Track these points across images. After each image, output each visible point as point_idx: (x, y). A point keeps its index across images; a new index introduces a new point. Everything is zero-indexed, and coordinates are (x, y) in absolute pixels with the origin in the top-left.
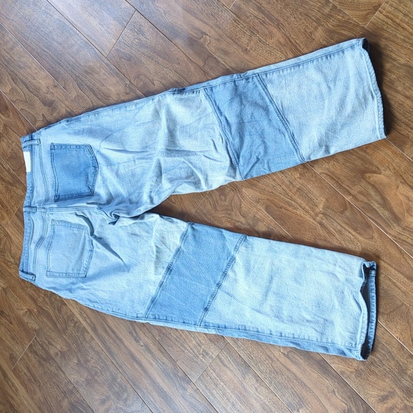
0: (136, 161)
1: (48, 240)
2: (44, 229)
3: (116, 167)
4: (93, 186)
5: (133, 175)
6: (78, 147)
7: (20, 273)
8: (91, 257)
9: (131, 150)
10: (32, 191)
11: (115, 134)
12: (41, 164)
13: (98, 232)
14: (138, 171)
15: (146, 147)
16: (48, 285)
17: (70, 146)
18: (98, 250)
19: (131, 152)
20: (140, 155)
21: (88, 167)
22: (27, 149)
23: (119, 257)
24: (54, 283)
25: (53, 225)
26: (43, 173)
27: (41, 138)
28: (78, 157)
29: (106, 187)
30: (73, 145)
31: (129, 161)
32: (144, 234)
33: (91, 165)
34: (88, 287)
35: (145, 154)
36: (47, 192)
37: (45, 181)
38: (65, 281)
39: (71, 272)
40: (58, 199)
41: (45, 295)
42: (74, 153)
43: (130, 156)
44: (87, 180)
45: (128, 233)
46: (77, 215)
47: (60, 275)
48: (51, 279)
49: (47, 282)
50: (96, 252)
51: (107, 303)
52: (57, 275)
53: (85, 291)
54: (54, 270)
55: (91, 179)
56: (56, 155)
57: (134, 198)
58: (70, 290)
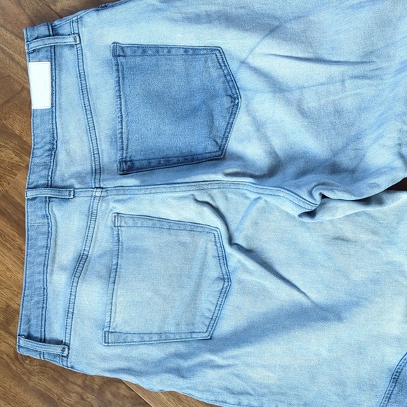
0: (348, 83)
1: (105, 260)
2: (88, 236)
3: (296, 94)
4: (226, 138)
5: (338, 112)
6: (191, 52)
7: (23, 342)
8: (224, 293)
9: (335, 59)
10: (53, 151)
11: (288, 25)
12: (84, 90)
13: (247, 238)
14: (349, 103)
15: (371, 53)
16: (106, 365)
17: (170, 49)
18: (245, 277)
19: (337, 63)
20: (358, 70)
21: (214, 97)
22: (41, 54)
23: (298, 289)
24: (127, 359)
25: (116, 227)
26: (88, 110)
27: (83, 31)
28: (188, 75)
29: (264, 138)
30: (179, 48)
31: (331, 81)
32: (364, 237)
33: (222, 92)
34: (231, 362)
35: (367, 67)
36: (95, 153)
37: (91, 128)
38: (155, 352)
39: (173, 329)
40: (128, 168)
41: (85, 387)
42: (179, 64)
43: (335, 70)
44: (211, 125)
45: (324, 236)
46: (197, 201)
47: (144, 339)
48: (118, 350)
49: (104, 359)
50: (240, 282)
51: (273, 394)
52: (136, 339)
53: (222, 372)
54: (127, 329)
55: (220, 123)
56: (131, 68)
57: (345, 160)
58: (179, 372)
